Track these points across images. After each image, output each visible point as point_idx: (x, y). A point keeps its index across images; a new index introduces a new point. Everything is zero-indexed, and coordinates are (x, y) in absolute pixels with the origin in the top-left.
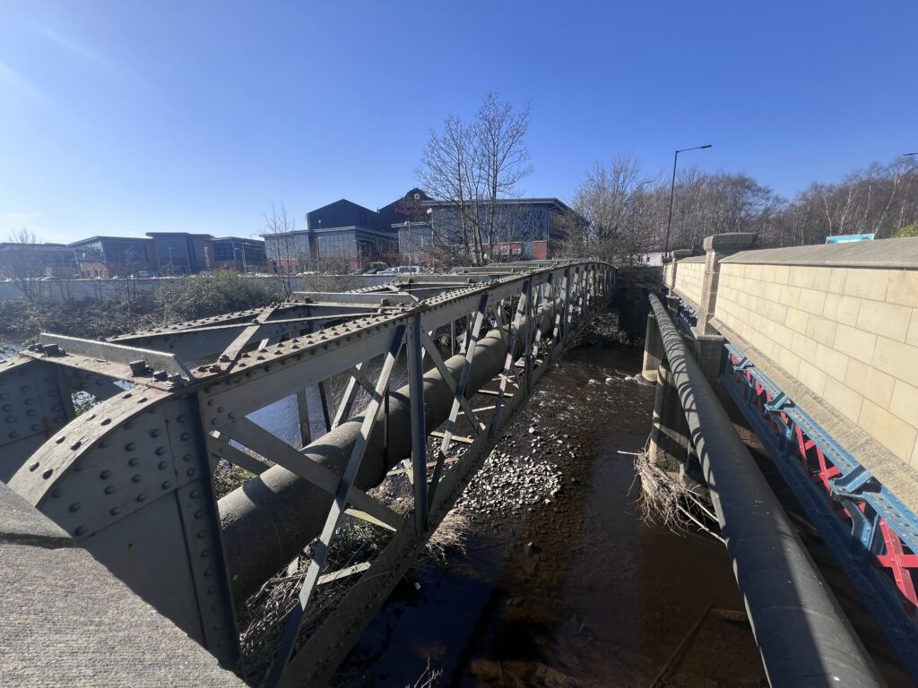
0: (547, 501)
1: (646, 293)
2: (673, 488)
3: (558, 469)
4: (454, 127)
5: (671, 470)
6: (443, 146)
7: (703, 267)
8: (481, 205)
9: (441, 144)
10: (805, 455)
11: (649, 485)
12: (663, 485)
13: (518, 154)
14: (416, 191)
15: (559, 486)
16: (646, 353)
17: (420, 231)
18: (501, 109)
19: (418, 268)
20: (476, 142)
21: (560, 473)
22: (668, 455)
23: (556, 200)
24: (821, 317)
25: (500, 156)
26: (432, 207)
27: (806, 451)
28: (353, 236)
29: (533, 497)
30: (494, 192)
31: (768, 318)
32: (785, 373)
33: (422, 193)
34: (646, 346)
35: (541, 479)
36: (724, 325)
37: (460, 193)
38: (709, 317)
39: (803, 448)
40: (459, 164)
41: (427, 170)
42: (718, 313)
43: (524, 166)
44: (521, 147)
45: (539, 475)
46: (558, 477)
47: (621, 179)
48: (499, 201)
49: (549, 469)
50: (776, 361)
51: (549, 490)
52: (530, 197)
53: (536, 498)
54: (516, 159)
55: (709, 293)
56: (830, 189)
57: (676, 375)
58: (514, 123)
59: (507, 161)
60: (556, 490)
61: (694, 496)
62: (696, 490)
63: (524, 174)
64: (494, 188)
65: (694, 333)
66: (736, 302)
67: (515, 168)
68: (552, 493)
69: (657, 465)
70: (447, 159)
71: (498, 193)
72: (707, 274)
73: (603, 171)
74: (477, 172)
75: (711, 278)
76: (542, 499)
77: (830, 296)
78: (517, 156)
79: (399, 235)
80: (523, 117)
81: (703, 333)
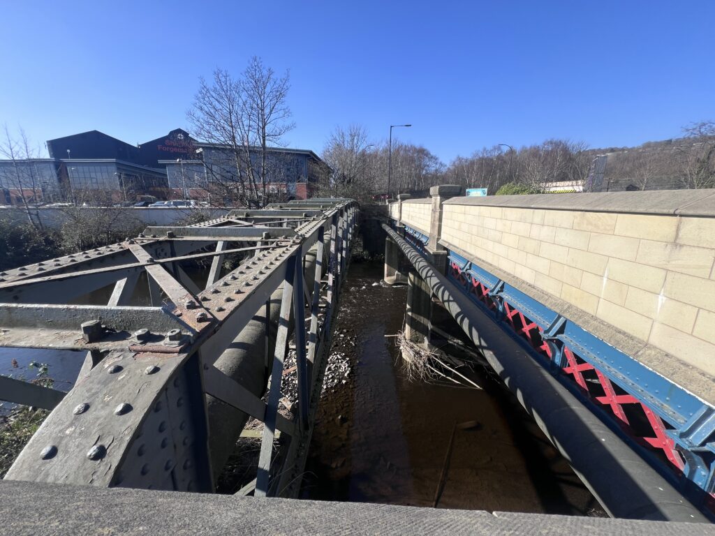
0: (344, 382)
1: (379, 223)
2: (423, 354)
3: (346, 356)
4: (223, 79)
5: (420, 342)
6: (214, 95)
7: (430, 207)
8: (252, 151)
9: (211, 92)
10: (511, 319)
11: (407, 355)
12: (417, 353)
13: (282, 112)
14: (179, 131)
15: (349, 369)
16: (386, 265)
17: (194, 168)
18: (265, 72)
19: (192, 202)
20: (244, 96)
21: (348, 359)
22: (417, 333)
23: (311, 152)
24: (529, 238)
25: (267, 111)
26: (203, 148)
27: (512, 317)
28: (114, 168)
29: (333, 381)
30: (264, 141)
31: (487, 239)
32: (505, 272)
33: (186, 134)
34: (386, 261)
35: (336, 366)
36: (450, 244)
37: (233, 138)
38: (438, 239)
39: (510, 315)
40: (230, 113)
41: (199, 113)
42: (443, 236)
43: (288, 122)
44: (284, 106)
45: (334, 363)
46: (347, 362)
47: (355, 141)
48: (268, 148)
49: (339, 357)
50: (497, 265)
51: (343, 373)
52: (294, 148)
53: (336, 381)
54: (281, 115)
55: (437, 223)
56: (466, 161)
57: (428, 279)
58: (277, 86)
59: (273, 116)
60: (348, 372)
61: (436, 357)
62: (436, 352)
63: (288, 128)
64: (264, 138)
65: (429, 250)
66: (459, 229)
67: (280, 123)
68: (346, 375)
69: (411, 341)
70: (218, 106)
71: (266, 142)
72: (434, 211)
73: (343, 134)
74: (246, 122)
75: (438, 214)
76: (340, 381)
77: (534, 226)
78: (282, 113)
79: (168, 171)
80: (284, 81)
81: (435, 250)
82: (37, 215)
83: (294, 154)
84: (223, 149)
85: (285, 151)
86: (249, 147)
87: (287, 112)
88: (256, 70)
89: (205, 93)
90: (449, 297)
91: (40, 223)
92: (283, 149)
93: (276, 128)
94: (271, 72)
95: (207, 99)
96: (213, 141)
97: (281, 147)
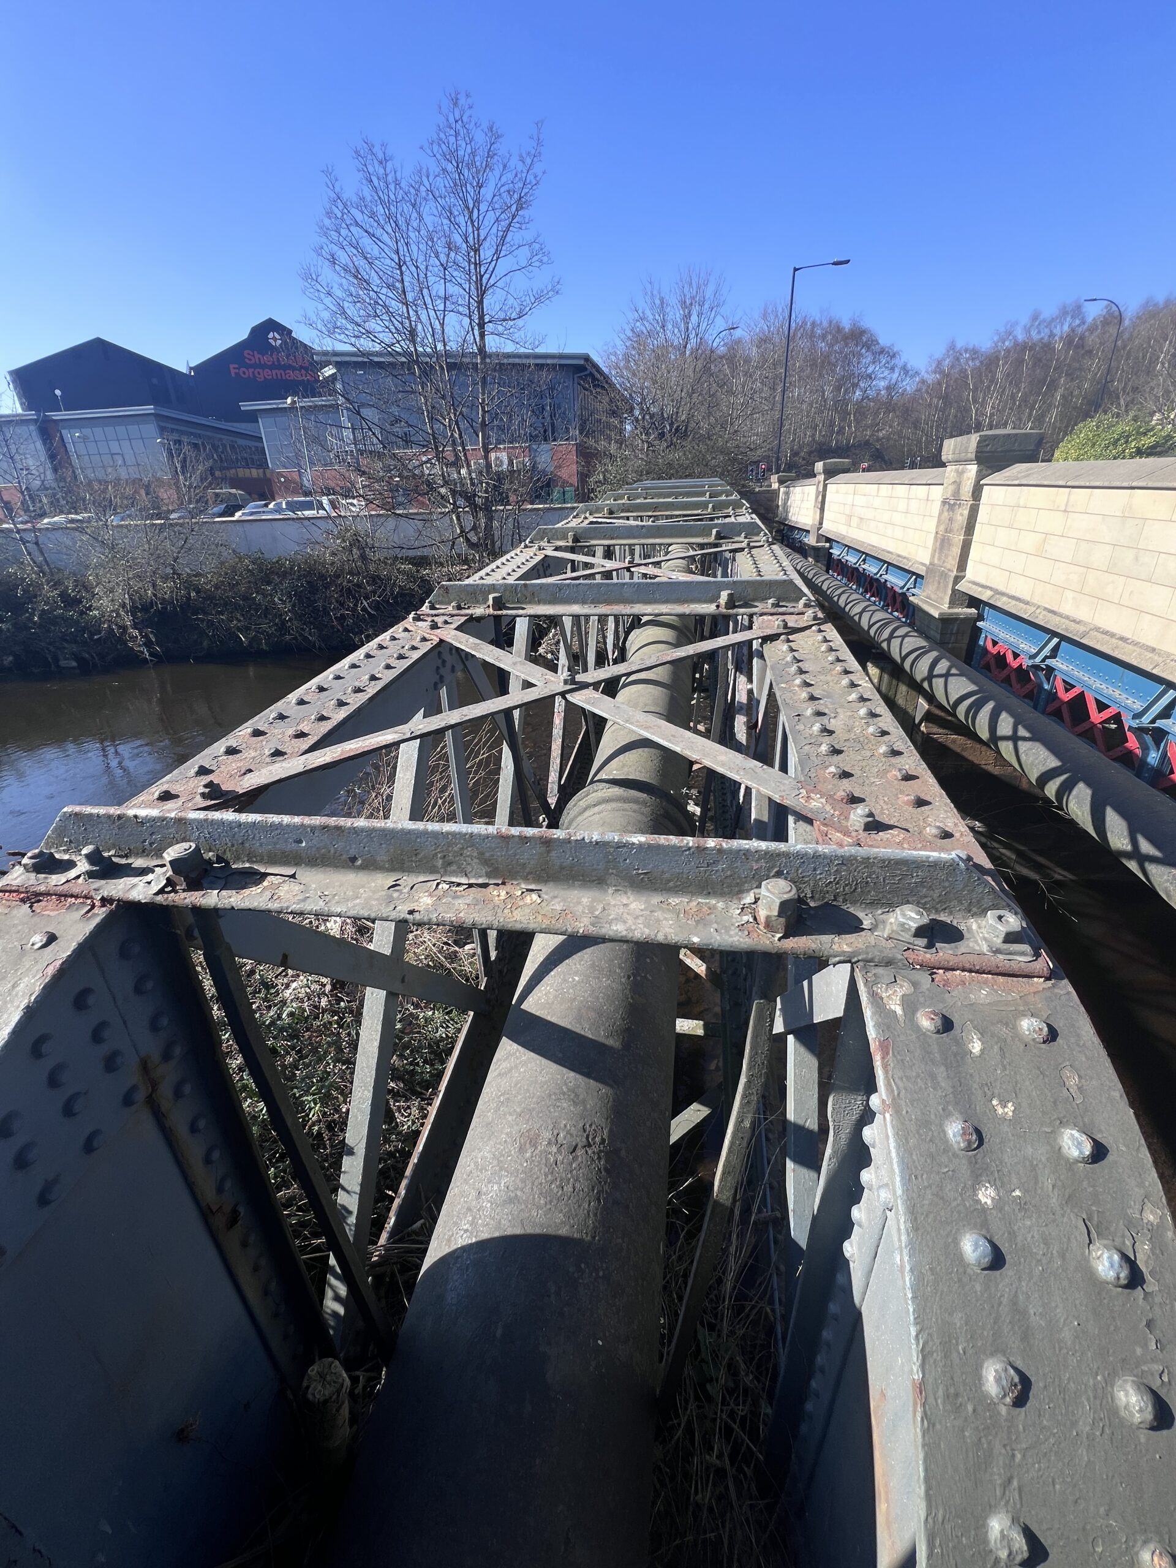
7: (936, 493)
14: (273, 326)
23: (587, 358)
25: (487, 253)
26: (338, 365)
30: (482, 335)
33: (285, 332)
38: (957, 579)
40: (400, 265)
42: (975, 572)
48: (493, 355)
54: (523, 261)
55: (959, 538)
56: (976, 354)
64: (482, 325)
65: (925, 607)
66: (1038, 554)
73: (662, 302)
75: (964, 511)
78: (524, 254)
79: (263, 427)
80: (528, 161)
81: (945, 607)
82: (37, 543)
83: (554, 366)
84: (391, 364)
85: (532, 361)
86: (448, 354)
87: (539, 254)
88: (457, 135)
89: (339, 215)
90: (1015, 730)
91: (46, 561)
92: (527, 356)
93: (511, 301)
94: (494, 135)
95: (344, 232)
96: (366, 344)
97: (522, 350)
